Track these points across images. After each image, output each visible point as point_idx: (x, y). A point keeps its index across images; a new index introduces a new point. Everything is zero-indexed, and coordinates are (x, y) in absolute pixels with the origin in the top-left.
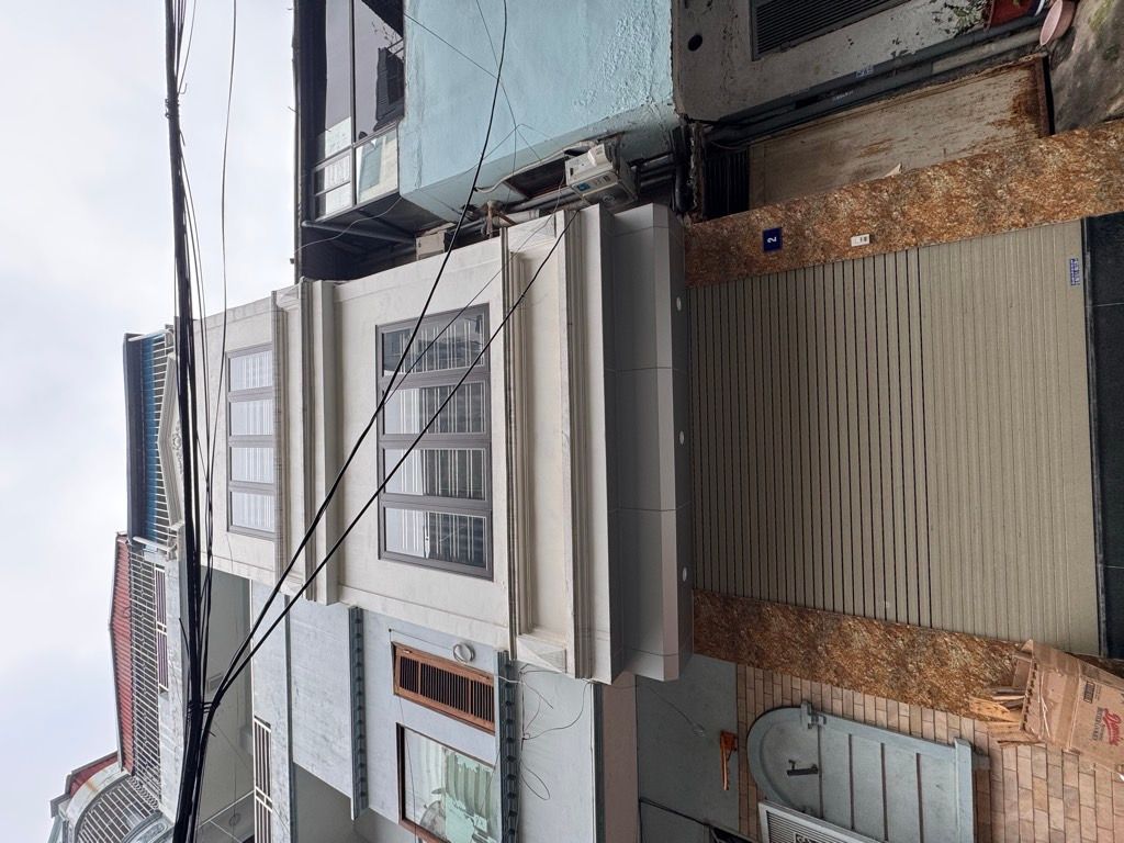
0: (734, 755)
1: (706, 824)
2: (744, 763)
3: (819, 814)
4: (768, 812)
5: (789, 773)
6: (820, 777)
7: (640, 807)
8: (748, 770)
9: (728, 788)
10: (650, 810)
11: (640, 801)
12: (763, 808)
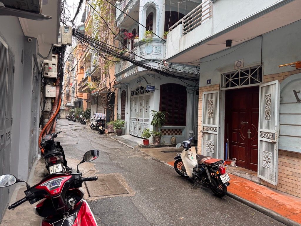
0: (295, 69)
1: (262, 63)
2: (291, 73)
3: (281, 103)
4: (275, 84)
5: (294, 91)
6: (296, 103)
7: (258, 36)
8: (288, 75)
9: (280, 67)
10: (258, 41)
11: (261, 36)
12: (276, 82)
